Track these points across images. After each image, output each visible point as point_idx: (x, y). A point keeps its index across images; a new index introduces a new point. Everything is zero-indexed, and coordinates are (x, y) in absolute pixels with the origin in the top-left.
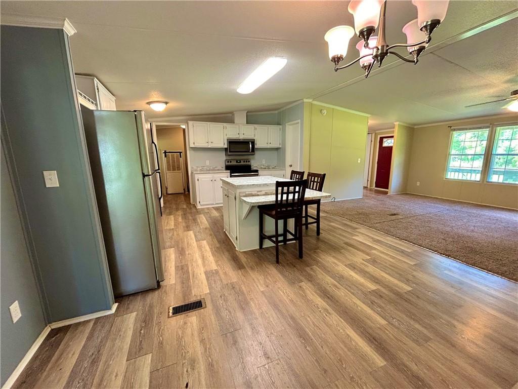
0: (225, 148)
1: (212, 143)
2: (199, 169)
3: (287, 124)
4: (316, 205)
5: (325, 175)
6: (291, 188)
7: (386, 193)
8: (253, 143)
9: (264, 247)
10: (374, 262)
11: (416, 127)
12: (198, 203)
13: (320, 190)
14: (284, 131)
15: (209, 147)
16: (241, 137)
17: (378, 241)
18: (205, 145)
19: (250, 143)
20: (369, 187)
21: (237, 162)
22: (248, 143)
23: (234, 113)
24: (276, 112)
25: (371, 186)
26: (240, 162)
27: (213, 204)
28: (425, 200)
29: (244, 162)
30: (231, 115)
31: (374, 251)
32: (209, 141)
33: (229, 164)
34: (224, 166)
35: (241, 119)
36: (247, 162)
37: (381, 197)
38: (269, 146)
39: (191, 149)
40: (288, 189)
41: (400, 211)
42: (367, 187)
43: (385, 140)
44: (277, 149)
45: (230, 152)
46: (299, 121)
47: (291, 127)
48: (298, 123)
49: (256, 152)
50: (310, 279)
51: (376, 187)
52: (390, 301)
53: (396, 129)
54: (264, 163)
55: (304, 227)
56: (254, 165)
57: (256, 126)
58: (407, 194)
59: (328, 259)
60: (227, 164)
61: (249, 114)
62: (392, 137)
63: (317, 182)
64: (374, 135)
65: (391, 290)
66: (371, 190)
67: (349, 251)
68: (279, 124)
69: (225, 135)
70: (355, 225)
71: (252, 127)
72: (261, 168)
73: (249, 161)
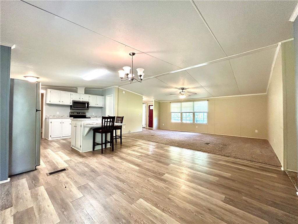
0: (71, 105)
1: (62, 102)
2: (51, 116)
3: (106, 96)
4: (120, 130)
5: (123, 117)
6: (109, 120)
7: (152, 129)
8: (88, 103)
9: (95, 150)
10: (142, 148)
11: (160, 102)
12: (49, 136)
13: (122, 123)
14: (105, 99)
15: (61, 104)
16: (81, 100)
17: (145, 143)
18: (58, 103)
19: (86, 103)
20: (146, 127)
21: (77, 113)
22: (85, 103)
23: (78, 87)
24: (101, 90)
25: (147, 127)
26: (79, 113)
27: (60, 137)
28: (165, 131)
29: (82, 113)
30: (75, 88)
31: (142, 146)
32: (61, 101)
33: (73, 114)
34: (69, 115)
35: (81, 91)
36: (83, 113)
37: (150, 130)
38: (97, 106)
39: (46, 104)
40: (107, 120)
41: (156, 134)
42: (145, 127)
43: (150, 106)
44: (101, 108)
45: (74, 107)
46: (113, 95)
47: (109, 97)
48: (112, 96)
49: (89, 109)
50: (116, 156)
51: (149, 127)
52: (145, 157)
53: (154, 102)
54: (93, 114)
55: (114, 140)
56: (88, 115)
57: (90, 95)
58: (160, 129)
59: (125, 150)
60: (71, 114)
61: (86, 89)
62: (153, 105)
63: (120, 120)
64: (146, 104)
65: (146, 154)
66: (147, 128)
67: (133, 147)
68: (102, 95)
69: (71, 98)
70: (137, 140)
71: (88, 95)
72: (92, 117)
73: (85, 113)
